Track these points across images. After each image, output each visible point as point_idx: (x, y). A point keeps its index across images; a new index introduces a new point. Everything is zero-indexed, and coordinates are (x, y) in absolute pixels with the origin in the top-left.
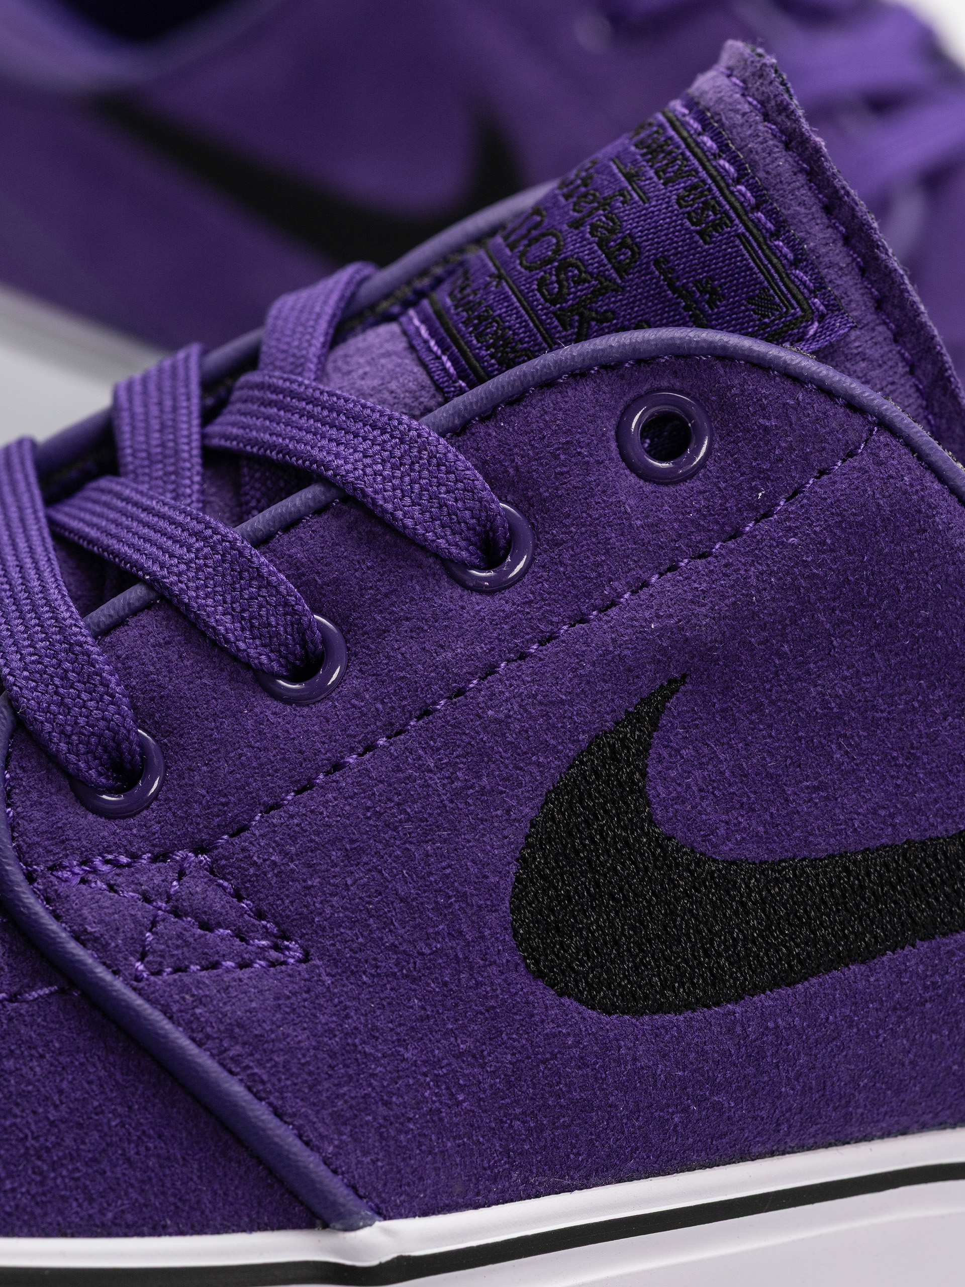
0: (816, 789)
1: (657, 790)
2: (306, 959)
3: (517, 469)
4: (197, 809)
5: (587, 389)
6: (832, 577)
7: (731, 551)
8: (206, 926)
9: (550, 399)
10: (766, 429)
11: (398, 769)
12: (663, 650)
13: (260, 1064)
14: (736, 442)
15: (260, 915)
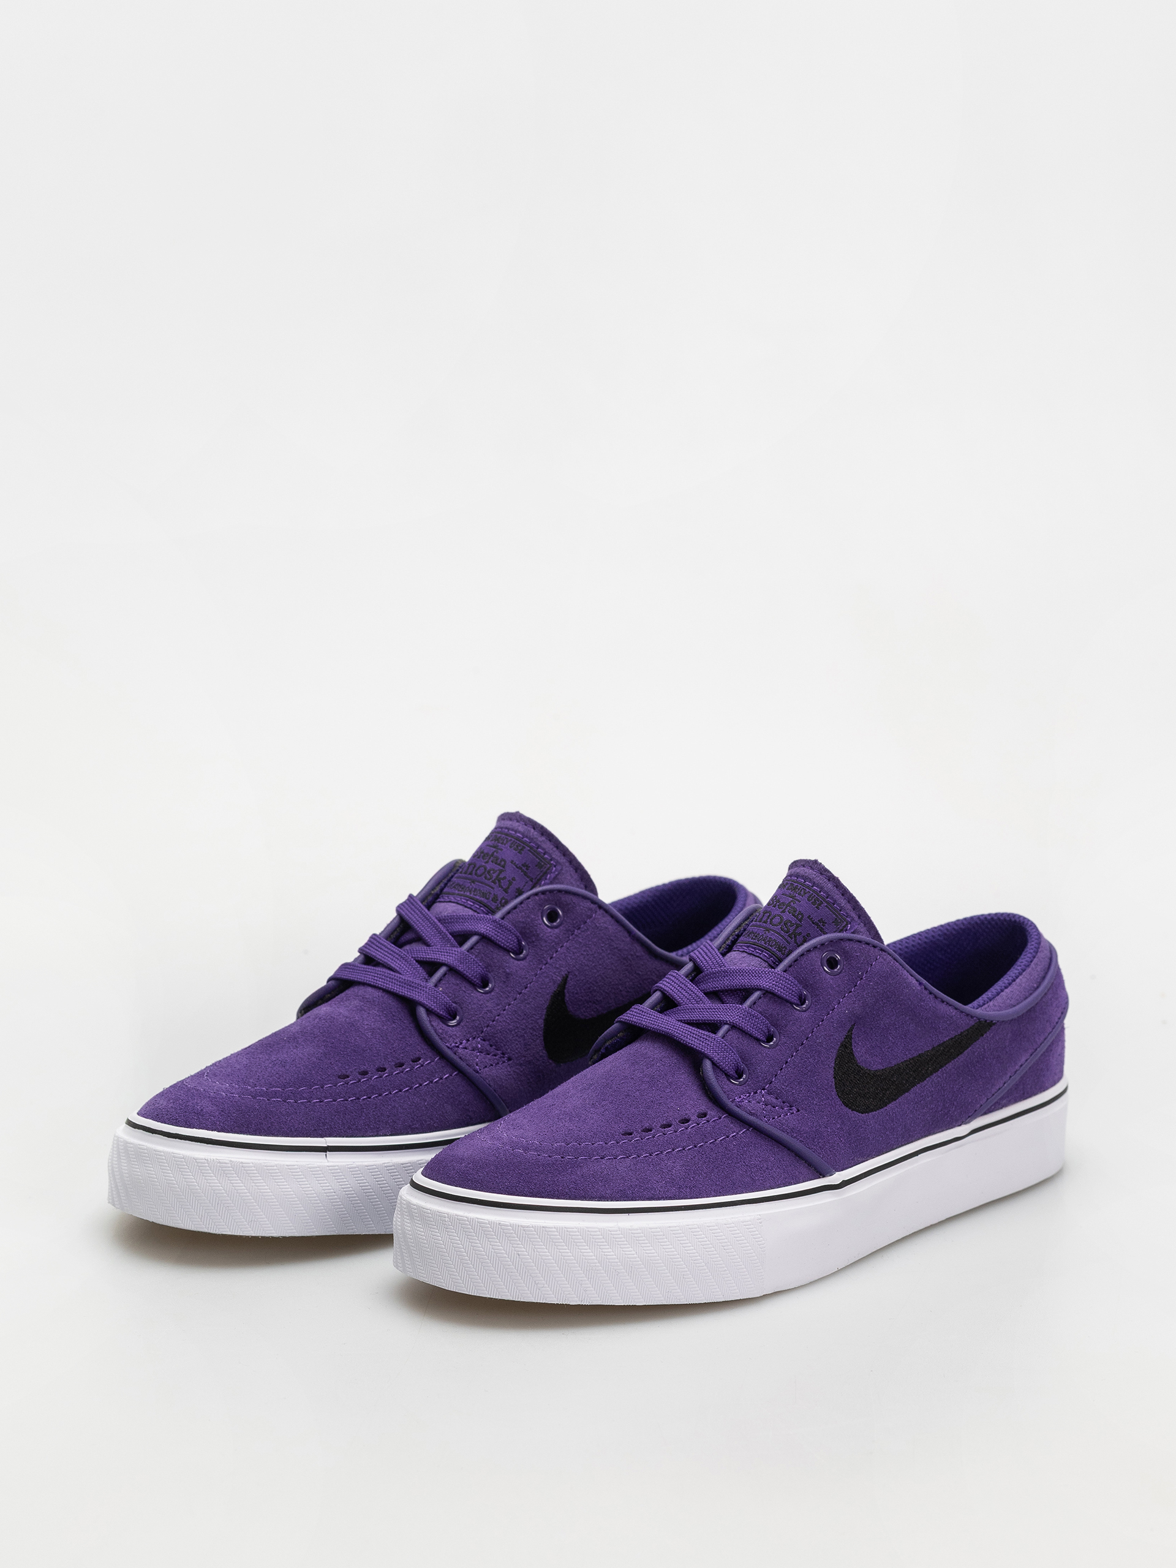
0: (889, 1048)
1: (856, 1054)
2: (798, 1111)
3: (803, 978)
4: (761, 1078)
5: (813, 954)
6: (881, 992)
7: (857, 989)
8: (774, 1107)
9: (805, 958)
10: (857, 956)
11: (802, 1059)
12: (850, 1017)
13: (801, 1137)
14: (851, 961)
15: (784, 1102)
